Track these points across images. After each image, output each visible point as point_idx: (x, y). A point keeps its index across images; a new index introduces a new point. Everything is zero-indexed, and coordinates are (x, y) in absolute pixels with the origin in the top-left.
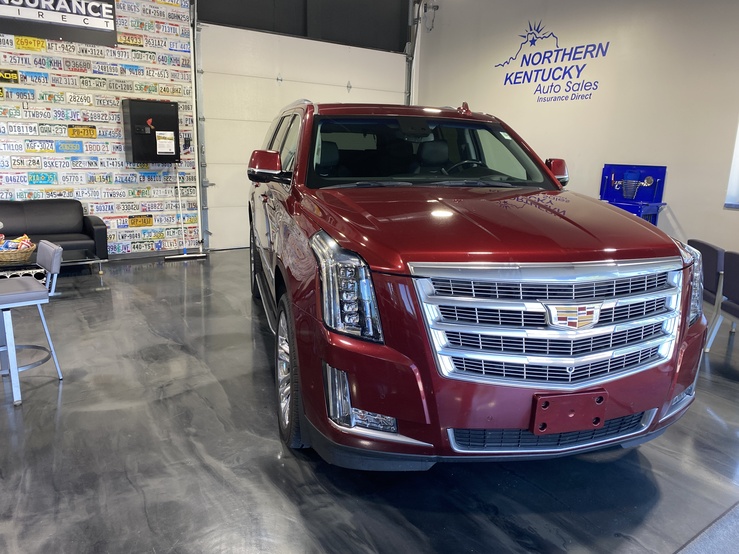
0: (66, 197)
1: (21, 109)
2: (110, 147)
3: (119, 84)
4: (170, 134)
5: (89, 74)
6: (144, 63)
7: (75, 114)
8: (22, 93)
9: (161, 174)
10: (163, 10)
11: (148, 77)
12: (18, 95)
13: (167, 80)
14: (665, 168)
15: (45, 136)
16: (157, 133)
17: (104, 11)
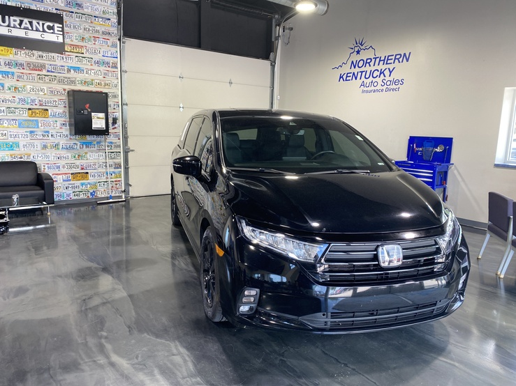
0: (25, 159)
2: (58, 124)
3: (66, 80)
4: (102, 115)
5: (44, 72)
6: (84, 65)
7: (33, 101)
9: (95, 143)
10: (98, 28)
11: (87, 75)
13: (101, 77)
14: (452, 139)
16: (93, 114)
17: (56, 29)
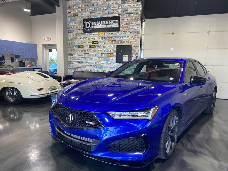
0: (105, 72)
1: (98, 50)
3: (119, 41)
4: (127, 55)
5: (113, 39)
6: (126, 35)
7: (108, 51)
8: (98, 46)
10: (133, 18)
11: (127, 39)
12: (97, 47)
13: (132, 39)
15: (102, 57)
16: (123, 55)
17: (116, 22)
